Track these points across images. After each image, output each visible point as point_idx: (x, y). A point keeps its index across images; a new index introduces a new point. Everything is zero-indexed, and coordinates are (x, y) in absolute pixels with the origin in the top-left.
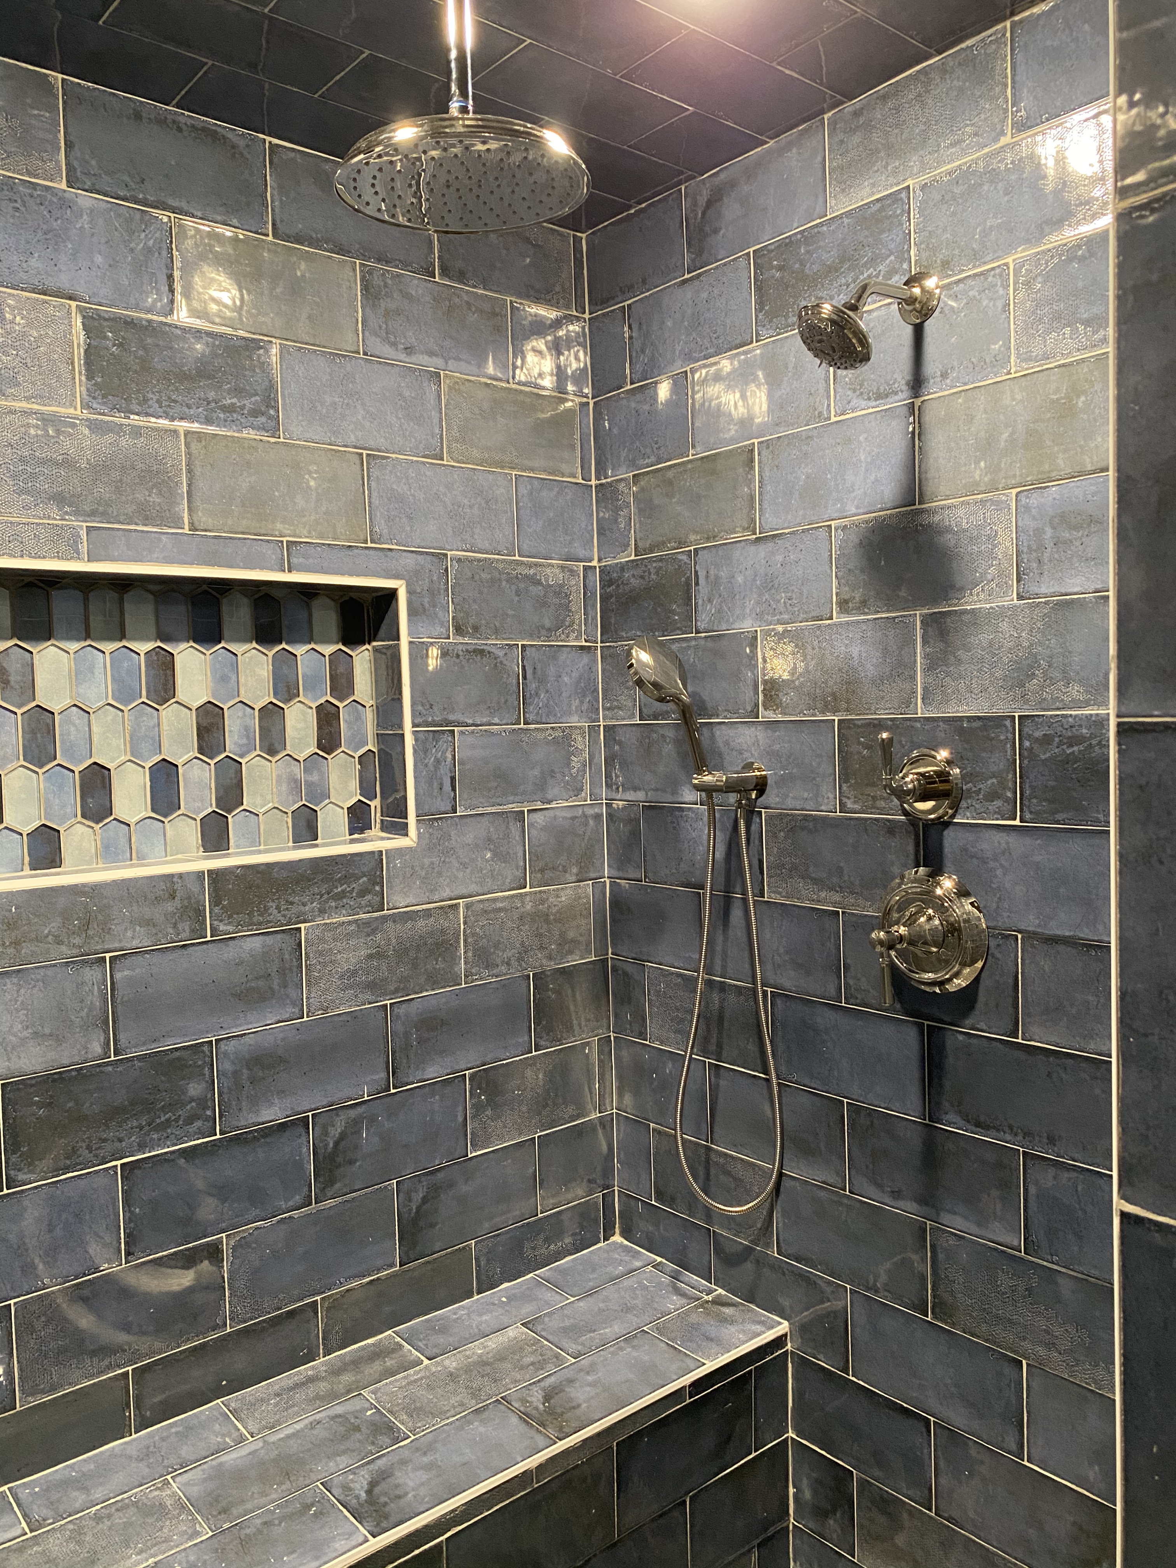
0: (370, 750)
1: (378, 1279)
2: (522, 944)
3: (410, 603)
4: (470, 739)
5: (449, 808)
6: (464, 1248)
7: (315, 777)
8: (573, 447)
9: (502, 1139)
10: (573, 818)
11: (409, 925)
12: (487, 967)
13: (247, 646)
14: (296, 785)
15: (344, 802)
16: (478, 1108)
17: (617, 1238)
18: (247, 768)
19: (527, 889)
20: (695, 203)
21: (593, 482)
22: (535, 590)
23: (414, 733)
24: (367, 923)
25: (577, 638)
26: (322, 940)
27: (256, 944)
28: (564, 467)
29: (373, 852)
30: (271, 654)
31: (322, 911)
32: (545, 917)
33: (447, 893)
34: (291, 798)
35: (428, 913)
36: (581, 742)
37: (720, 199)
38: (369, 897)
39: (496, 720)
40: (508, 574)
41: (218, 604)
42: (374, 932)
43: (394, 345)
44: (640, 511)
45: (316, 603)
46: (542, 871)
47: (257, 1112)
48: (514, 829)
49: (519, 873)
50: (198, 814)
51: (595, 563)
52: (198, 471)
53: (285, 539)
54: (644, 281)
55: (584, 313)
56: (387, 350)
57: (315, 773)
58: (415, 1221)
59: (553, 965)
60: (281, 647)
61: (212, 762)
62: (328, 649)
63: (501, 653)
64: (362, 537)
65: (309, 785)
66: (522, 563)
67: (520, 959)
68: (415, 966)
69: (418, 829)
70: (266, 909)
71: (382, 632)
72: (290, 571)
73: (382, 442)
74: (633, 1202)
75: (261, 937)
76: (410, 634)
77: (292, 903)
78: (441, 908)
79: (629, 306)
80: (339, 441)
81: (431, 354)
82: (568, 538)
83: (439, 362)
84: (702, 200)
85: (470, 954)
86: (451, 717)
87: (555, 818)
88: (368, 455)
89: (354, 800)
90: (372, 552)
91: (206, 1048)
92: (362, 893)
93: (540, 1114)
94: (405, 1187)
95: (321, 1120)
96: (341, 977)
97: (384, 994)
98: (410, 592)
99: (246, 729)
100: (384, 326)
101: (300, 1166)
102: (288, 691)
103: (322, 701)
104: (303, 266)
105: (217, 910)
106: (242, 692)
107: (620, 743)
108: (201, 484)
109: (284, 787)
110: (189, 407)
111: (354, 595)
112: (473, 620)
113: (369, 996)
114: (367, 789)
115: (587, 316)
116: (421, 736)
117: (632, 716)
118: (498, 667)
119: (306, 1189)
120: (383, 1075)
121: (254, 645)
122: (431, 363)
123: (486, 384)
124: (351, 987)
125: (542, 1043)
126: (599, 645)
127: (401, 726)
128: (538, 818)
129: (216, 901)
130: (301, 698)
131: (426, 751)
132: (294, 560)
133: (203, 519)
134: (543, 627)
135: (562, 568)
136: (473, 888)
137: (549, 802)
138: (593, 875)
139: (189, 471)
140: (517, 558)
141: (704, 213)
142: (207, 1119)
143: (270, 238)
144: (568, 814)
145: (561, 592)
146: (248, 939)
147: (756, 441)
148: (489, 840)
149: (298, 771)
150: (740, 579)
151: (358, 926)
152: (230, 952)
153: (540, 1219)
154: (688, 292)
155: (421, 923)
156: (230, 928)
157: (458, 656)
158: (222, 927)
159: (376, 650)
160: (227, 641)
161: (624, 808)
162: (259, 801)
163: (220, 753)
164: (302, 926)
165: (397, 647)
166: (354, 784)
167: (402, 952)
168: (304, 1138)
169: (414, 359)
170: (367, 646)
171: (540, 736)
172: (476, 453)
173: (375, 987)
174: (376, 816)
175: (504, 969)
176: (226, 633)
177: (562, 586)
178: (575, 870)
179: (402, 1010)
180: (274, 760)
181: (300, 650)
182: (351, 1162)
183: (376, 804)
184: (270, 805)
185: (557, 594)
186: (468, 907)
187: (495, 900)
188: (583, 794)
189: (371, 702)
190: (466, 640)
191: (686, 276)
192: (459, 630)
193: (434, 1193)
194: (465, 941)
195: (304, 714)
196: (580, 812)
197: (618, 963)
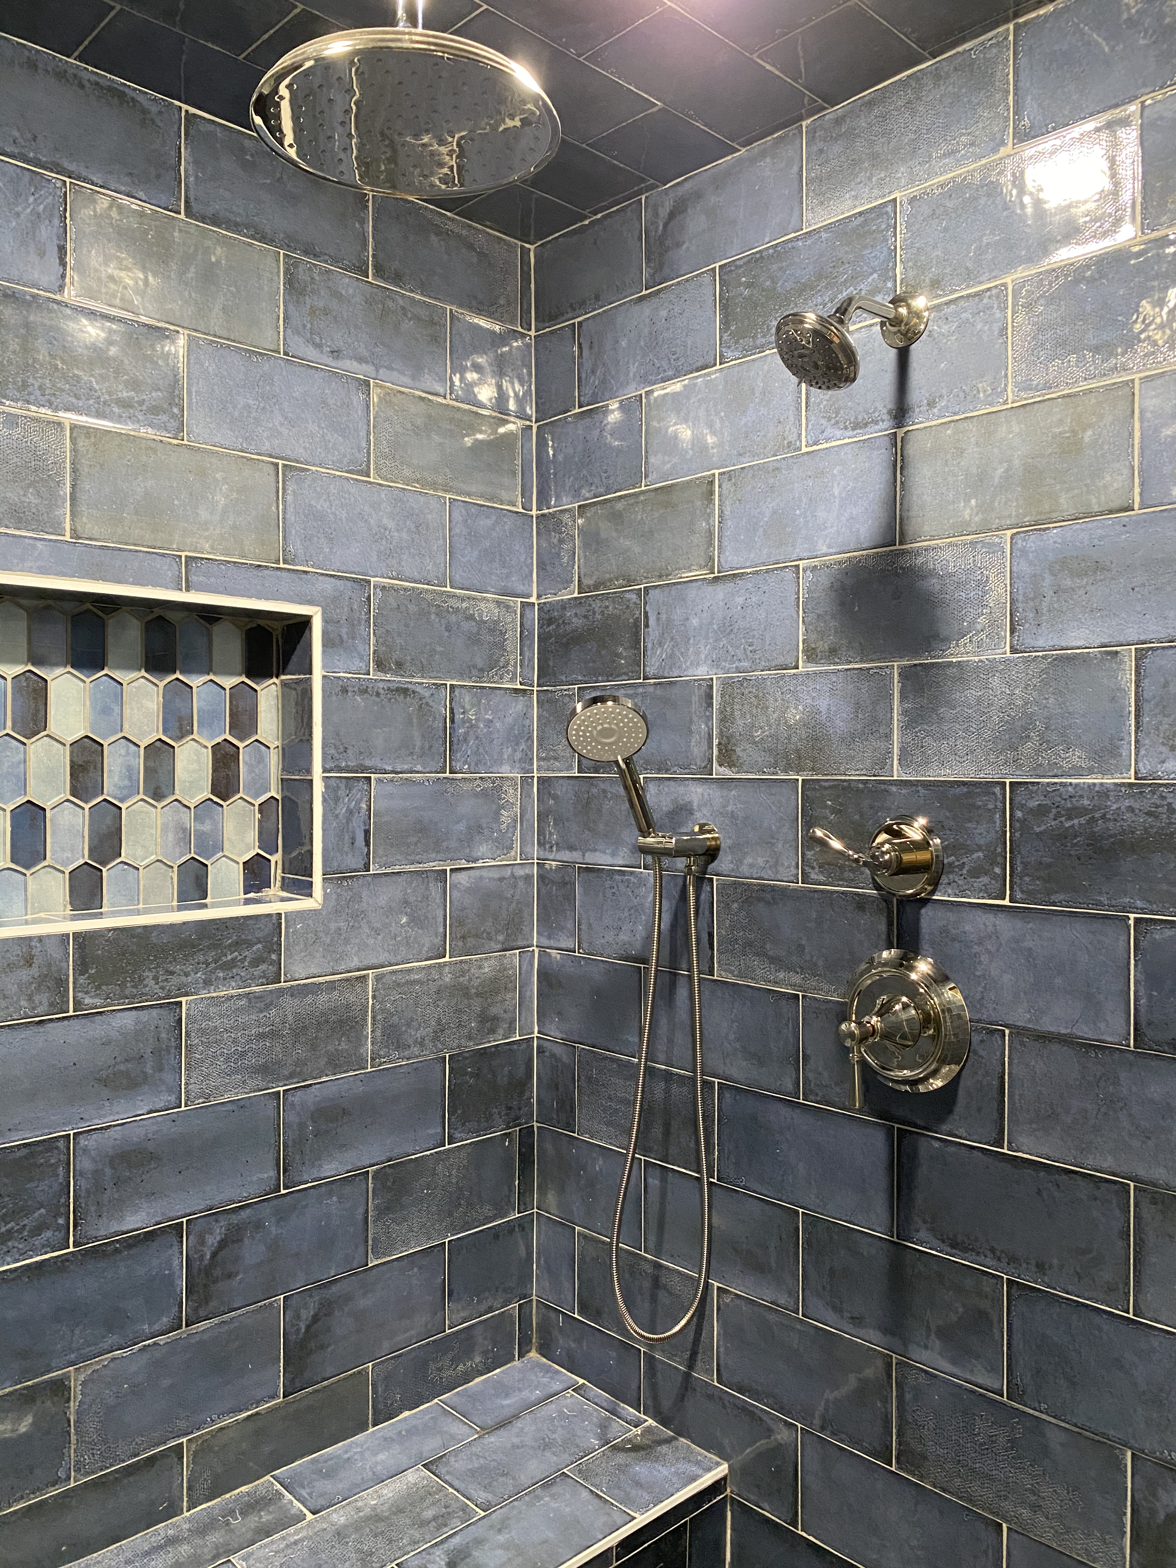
0: (272, 797)
1: (257, 1414)
2: (439, 1022)
3: (325, 633)
4: (389, 788)
5: (361, 865)
6: (359, 1372)
7: (207, 827)
8: (514, 473)
9: (406, 1244)
10: (501, 879)
11: (309, 999)
12: (397, 1048)
13: (135, 675)
14: (184, 835)
15: (240, 855)
16: (383, 1211)
17: (533, 1355)
18: (128, 815)
19: (447, 959)
20: (656, 215)
21: (534, 512)
22: (466, 626)
23: (325, 779)
24: (260, 997)
25: (512, 680)
26: (206, 1016)
27: (128, 1020)
28: (504, 495)
29: (269, 916)
30: (162, 684)
31: (207, 983)
32: (464, 991)
33: (355, 962)
34: (178, 850)
35: (331, 986)
36: (512, 795)
37: (684, 211)
38: (263, 967)
39: (419, 768)
40: (438, 606)
41: (103, 626)
42: (267, 1007)
43: (318, 346)
44: (586, 545)
45: (217, 630)
46: (463, 938)
47: (122, 1218)
48: (435, 889)
49: (438, 941)
50: (66, 866)
51: (533, 600)
52: (84, 470)
53: (183, 554)
54: (597, 298)
55: (530, 330)
56: (311, 352)
57: (208, 822)
58: (302, 1344)
59: (472, 1046)
60: (174, 677)
61: (87, 807)
62: (229, 682)
63: (427, 694)
64: (273, 558)
65: (200, 835)
66: (454, 596)
67: (436, 1039)
68: (314, 1048)
69: (324, 889)
70: (141, 980)
71: (291, 666)
72: (188, 590)
73: (300, 453)
74: (552, 1315)
75: (134, 1013)
76: (324, 667)
77: (172, 973)
78: (347, 980)
79: (580, 323)
80: (252, 448)
81: (361, 360)
82: (505, 571)
83: (368, 369)
84: (664, 213)
85: (378, 1033)
86: (368, 763)
87: (481, 877)
88: (284, 466)
89: (252, 853)
90: (285, 574)
91: (61, 1144)
92: (257, 962)
93: (450, 1214)
94: (293, 1302)
95: (197, 1228)
96: (228, 1060)
97: (277, 1080)
98: (326, 621)
99: (129, 769)
100: (309, 326)
101: (170, 1281)
102: (181, 728)
103: (219, 739)
104: (219, 251)
105: (82, 980)
106: (126, 726)
107: (555, 797)
108: (86, 485)
109: (171, 837)
110: (77, 397)
111: (262, 623)
112: (396, 655)
113: (258, 1081)
114: (267, 842)
115: (533, 333)
116: (333, 783)
117: (570, 768)
118: (424, 708)
119: (175, 1309)
120: (272, 1173)
121: (143, 673)
122: (361, 370)
123: (420, 398)
124: (236, 1071)
125: (457, 1135)
126: (535, 689)
127: (309, 771)
128: (462, 877)
129: (82, 967)
130: (194, 736)
131: (337, 800)
132: (193, 578)
133: (89, 527)
134: (475, 667)
135: (498, 603)
136: (383, 957)
137: (475, 861)
138: (520, 943)
139: (74, 471)
140: (448, 589)
141: (666, 225)
142: (58, 1228)
143: (182, 216)
144: (496, 874)
145: (495, 629)
146: (119, 1014)
147: (717, 472)
148: (406, 902)
149: (187, 819)
150: (695, 622)
151: (250, 1001)
152: (97, 1029)
153: (449, 1335)
154: (646, 309)
155: (323, 998)
156: (98, 1001)
157: (378, 694)
158: (88, 1001)
159: (284, 684)
160: (110, 668)
161: (558, 868)
162: (140, 852)
163: (95, 796)
164: (183, 1000)
165: (309, 682)
166: (252, 836)
167: (299, 1031)
168: (176, 1249)
169: (340, 364)
170: (274, 680)
171: (466, 787)
172: (407, 472)
173: (267, 1071)
174: (276, 872)
175: (416, 1050)
176: (111, 658)
177: (496, 623)
178: (501, 938)
179: (297, 1098)
180: (159, 805)
181: (196, 681)
182: (230, 1276)
183: (276, 859)
184: (153, 858)
185: (491, 631)
186: (378, 978)
187: (410, 971)
188: (513, 853)
189: (277, 743)
190: (388, 677)
191: (644, 292)
192: (381, 665)
193: (326, 1309)
194: (373, 1018)
195: (197, 754)
196: (508, 872)
197: (546, 1044)
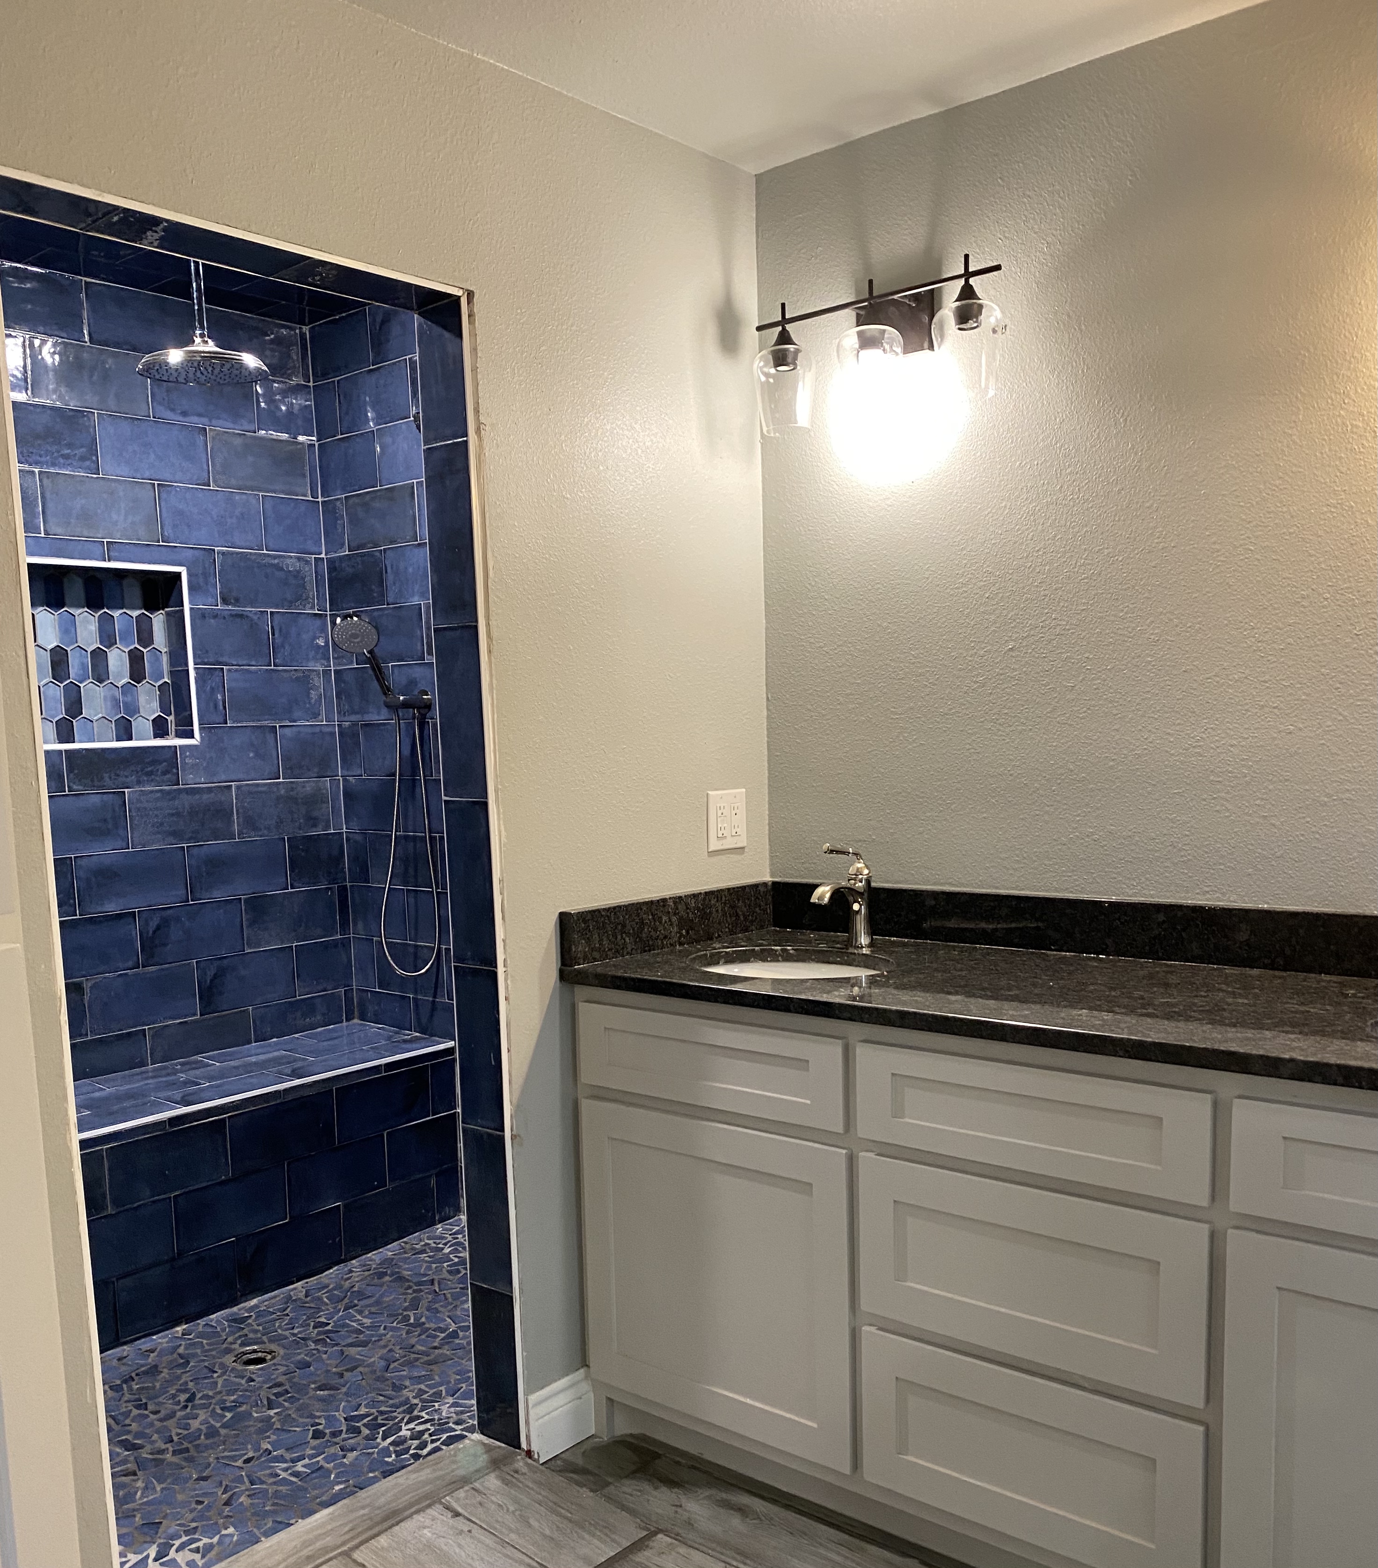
0: (166, 682)
1: (186, 1022)
2: (279, 817)
3: (189, 582)
4: (236, 675)
5: (222, 720)
6: (244, 1011)
7: (129, 699)
8: (304, 476)
9: (269, 944)
10: (314, 734)
11: (197, 797)
12: (254, 830)
13: (81, 610)
14: (116, 703)
15: (150, 716)
16: (252, 923)
17: (356, 1021)
18: (84, 690)
19: (281, 780)
20: (374, 321)
21: (320, 499)
22: (278, 574)
23: (195, 668)
24: (169, 792)
25: (313, 608)
26: (139, 801)
27: (96, 799)
28: (299, 490)
29: (169, 747)
30: (97, 615)
31: (139, 783)
32: (294, 800)
33: (223, 777)
34: (113, 712)
35: (210, 790)
36: (319, 682)
37: (389, 321)
38: (168, 776)
39: (253, 663)
40: (258, 563)
41: (62, 583)
42: (174, 799)
43: (173, 410)
44: (351, 522)
45: (125, 582)
46: (291, 768)
47: (102, 905)
48: (270, 737)
49: (275, 769)
50: (54, 717)
51: (323, 556)
52: (48, 495)
53: (105, 540)
54: (346, 367)
55: (309, 382)
56: (169, 414)
57: (129, 696)
58: (210, 988)
59: (302, 833)
60: (103, 611)
61: (62, 685)
62: (135, 613)
63: (255, 618)
64: (156, 539)
65: (125, 703)
66: (269, 555)
67: (277, 827)
68: (203, 824)
69: (201, 734)
70: (102, 778)
71: (171, 602)
72: (109, 561)
73: (168, 476)
74: (364, 994)
75: (99, 796)
76: (191, 602)
77: (118, 775)
78: (219, 787)
79: (338, 381)
80: (139, 476)
81: (200, 415)
82: (302, 538)
83: (205, 420)
84: (379, 319)
85: (241, 820)
86: (221, 659)
87: (299, 732)
88: (158, 484)
89: (156, 715)
90: (163, 548)
91: (68, 862)
92: (164, 773)
93: (295, 931)
94: (202, 965)
95: (144, 915)
96: (153, 826)
97: (182, 840)
98: (190, 575)
99: (83, 664)
100: (166, 398)
101: (132, 942)
102: (110, 641)
103: (132, 647)
104: (110, 361)
105: (71, 775)
106: (79, 639)
107: (344, 682)
108: (50, 505)
109: (109, 703)
110: (41, 456)
111: (152, 577)
112: (234, 594)
113: (171, 839)
114: (164, 708)
115: (311, 384)
116: (200, 671)
117: (352, 663)
118: (253, 626)
119: (135, 958)
120: (184, 892)
121: (86, 609)
122: (198, 422)
123: (238, 434)
124: (159, 833)
125: (296, 884)
126: (328, 613)
127: (187, 665)
128: (287, 731)
129: (70, 770)
130: (118, 645)
131: (205, 681)
132: (111, 554)
133: (54, 529)
134: (286, 599)
135: (299, 559)
136: (241, 776)
137: (295, 721)
138: (329, 774)
139: (43, 497)
140: (265, 552)
141: (380, 328)
142: (70, 905)
143: (88, 344)
144: (309, 730)
145: (297, 575)
146: (92, 796)
148: (252, 745)
149: (118, 694)
151: (163, 794)
152: (81, 803)
153: (298, 1000)
154: (374, 377)
155: (205, 796)
156: (81, 788)
157: (224, 618)
158: (75, 787)
159: (168, 614)
160: (69, 607)
161: (349, 726)
162: (92, 712)
163: (66, 680)
164: (126, 790)
165: (182, 611)
166: (156, 704)
167: (193, 812)
168: (132, 926)
169: (187, 419)
170: (161, 611)
171: (285, 675)
172: (233, 482)
173: (177, 835)
174: (172, 727)
175: (266, 832)
176: (67, 600)
177: (298, 572)
178: (316, 770)
179: (195, 851)
180: (101, 685)
181: (116, 614)
182: (165, 945)
183: (171, 719)
184: (100, 715)
185: (296, 577)
186: (238, 788)
187: (258, 785)
188: (320, 717)
189: (166, 650)
190: (230, 607)
191: (371, 367)
192: (225, 601)
193: (220, 974)
194: (237, 811)
195: (120, 656)
196: (317, 730)
197: (351, 836)
